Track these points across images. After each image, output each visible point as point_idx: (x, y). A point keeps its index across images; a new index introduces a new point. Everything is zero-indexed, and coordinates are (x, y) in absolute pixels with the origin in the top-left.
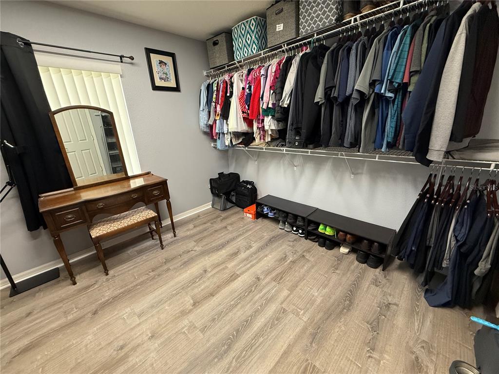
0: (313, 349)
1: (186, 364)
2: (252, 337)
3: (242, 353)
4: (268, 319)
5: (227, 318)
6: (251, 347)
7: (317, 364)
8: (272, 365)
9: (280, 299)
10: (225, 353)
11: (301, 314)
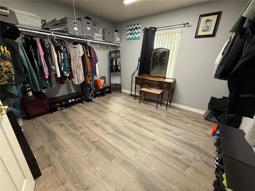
0: (119, 160)
1: (114, 125)
2: (123, 139)
3: (117, 136)
4: (131, 144)
5: (130, 131)
6: (119, 138)
7: (113, 161)
8: (114, 145)
9: (143, 149)
10: (117, 132)
11: (137, 158)
